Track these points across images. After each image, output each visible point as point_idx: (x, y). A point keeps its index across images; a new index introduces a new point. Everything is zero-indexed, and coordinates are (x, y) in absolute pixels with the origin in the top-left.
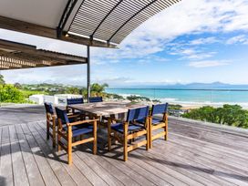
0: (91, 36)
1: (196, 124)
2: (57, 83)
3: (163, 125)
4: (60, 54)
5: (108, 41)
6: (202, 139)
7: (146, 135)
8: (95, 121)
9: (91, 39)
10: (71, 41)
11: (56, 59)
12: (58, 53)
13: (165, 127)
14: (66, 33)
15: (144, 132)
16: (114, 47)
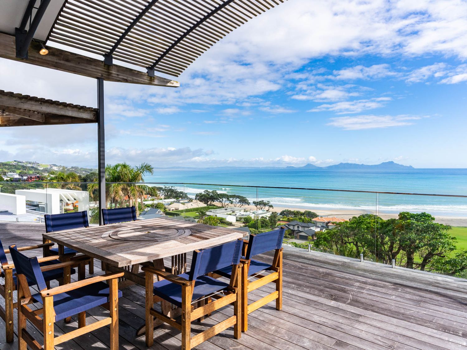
0: (109, 56)
1: (344, 265)
2: (24, 160)
3: (274, 276)
4: (27, 98)
5: (151, 69)
6: (355, 302)
7: (234, 304)
8: (115, 278)
9: (108, 63)
10: (56, 66)
11: (15, 110)
12: (20, 97)
13: (277, 282)
14: (40, 44)
15: (232, 298)
16: (164, 83)
